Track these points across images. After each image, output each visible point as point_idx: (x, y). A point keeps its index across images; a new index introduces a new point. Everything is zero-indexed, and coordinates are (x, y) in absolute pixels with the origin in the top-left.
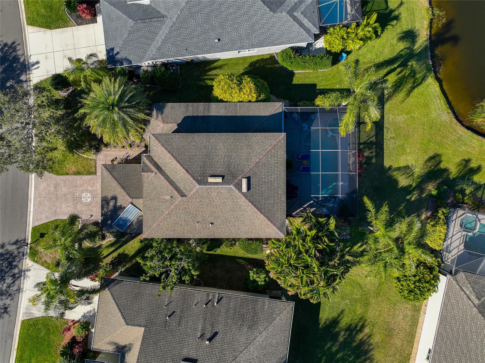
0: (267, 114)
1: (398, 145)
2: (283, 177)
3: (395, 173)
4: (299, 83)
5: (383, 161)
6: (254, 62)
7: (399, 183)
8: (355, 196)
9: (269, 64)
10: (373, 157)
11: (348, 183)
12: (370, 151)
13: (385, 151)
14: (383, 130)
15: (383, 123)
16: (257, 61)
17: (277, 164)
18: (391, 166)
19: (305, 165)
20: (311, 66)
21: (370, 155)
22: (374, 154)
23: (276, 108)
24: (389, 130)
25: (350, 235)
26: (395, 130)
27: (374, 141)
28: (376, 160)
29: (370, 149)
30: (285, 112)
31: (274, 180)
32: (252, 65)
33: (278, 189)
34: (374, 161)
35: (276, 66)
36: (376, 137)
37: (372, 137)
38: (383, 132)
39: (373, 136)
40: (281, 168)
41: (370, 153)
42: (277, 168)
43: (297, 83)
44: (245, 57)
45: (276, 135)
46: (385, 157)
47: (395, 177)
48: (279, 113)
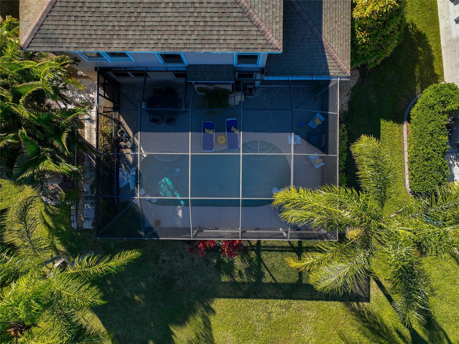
0: (326, 37)
1: (256, 327)
2: (170, 41)
3: (200, 320)
4: (382, 132)
5: (224, 297)
6: (426, 42)
7: (179, 328)
8: (142, 233)
9: (421, 72)
10: (232, 276)
11: (181, 226)
12: (243, 271)
13: (243, 301)
14: (285, 299)
15: (300, 299)
16: (428, 48)
17: (202, 24)
18: (213, 312)
19: (216, 140)
20: (423, 150)
21: (236, 272)
22: (238, 279)
23: (339, 60)
24: (284, 310)
25: (78, 228)
26: (284, 321)
27: (264, 281)
28: (225, 282)
29: (249, 270)
30: (329, 82)
31: (162, 14)
32: (421, 36)
33: (141, 28)
34: (225, 279)
35: (418, 88)
36: (271, 283)
37: (271, 275)
38: (282, 299)
39: (273, 278)
40: (193, 37)
41: (240, 272)
42: (192, 23)
43: (382, 128)
44: (438, 24)
45: (278, 27)
46: (231, 300)
47: (191, 319)
48: (327, 66)
